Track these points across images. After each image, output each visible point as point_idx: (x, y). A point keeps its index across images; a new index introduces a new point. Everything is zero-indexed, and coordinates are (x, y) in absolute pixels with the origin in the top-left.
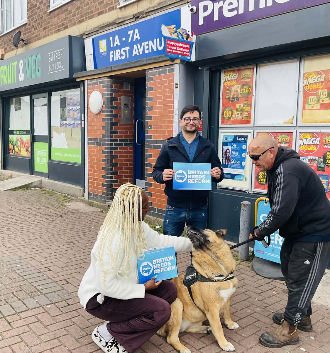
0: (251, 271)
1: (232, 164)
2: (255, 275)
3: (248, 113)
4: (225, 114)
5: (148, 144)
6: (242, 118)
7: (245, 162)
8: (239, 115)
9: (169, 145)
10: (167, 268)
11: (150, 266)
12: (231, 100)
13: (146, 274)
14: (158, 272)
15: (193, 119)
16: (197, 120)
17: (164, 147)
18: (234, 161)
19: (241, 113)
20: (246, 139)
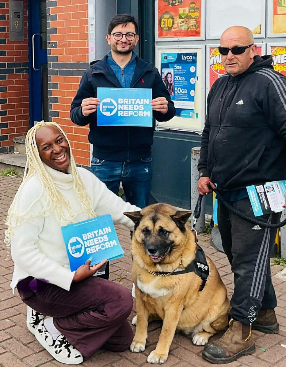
0: (209, 247)
1: (175, 94)
2: (215, 253)
3: (196, 20)
4: (163, 23)
5: (51, 69)
6: (188, 28)
7: (194, 90)
8: (184, 24)
9: (93, 73)
10: (104, 245)
11: (80, 243)
12: (171, 3)
13: (77, 255)
14: (92, 252)
15: (126, 35)
16: (132, 36)
17: (86, 75)
18: (179, 89)
19: (187, 21)
20: (194, 58)
